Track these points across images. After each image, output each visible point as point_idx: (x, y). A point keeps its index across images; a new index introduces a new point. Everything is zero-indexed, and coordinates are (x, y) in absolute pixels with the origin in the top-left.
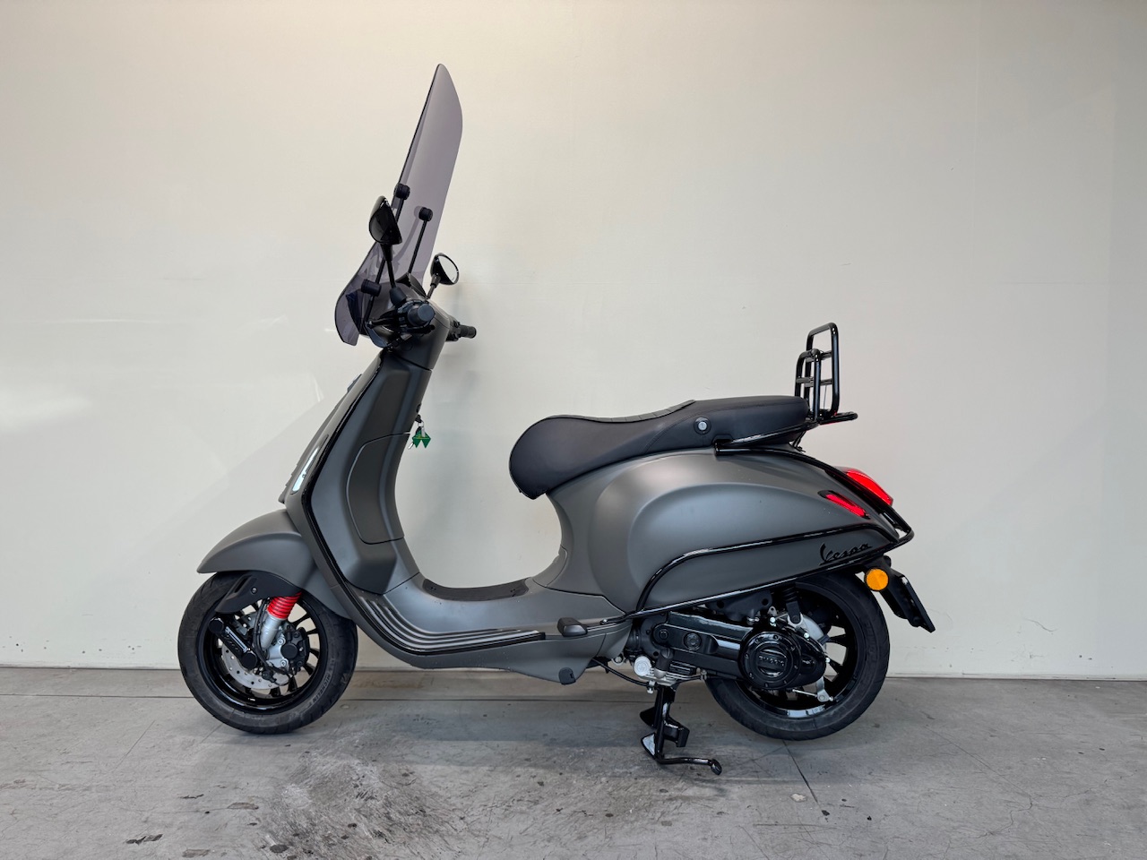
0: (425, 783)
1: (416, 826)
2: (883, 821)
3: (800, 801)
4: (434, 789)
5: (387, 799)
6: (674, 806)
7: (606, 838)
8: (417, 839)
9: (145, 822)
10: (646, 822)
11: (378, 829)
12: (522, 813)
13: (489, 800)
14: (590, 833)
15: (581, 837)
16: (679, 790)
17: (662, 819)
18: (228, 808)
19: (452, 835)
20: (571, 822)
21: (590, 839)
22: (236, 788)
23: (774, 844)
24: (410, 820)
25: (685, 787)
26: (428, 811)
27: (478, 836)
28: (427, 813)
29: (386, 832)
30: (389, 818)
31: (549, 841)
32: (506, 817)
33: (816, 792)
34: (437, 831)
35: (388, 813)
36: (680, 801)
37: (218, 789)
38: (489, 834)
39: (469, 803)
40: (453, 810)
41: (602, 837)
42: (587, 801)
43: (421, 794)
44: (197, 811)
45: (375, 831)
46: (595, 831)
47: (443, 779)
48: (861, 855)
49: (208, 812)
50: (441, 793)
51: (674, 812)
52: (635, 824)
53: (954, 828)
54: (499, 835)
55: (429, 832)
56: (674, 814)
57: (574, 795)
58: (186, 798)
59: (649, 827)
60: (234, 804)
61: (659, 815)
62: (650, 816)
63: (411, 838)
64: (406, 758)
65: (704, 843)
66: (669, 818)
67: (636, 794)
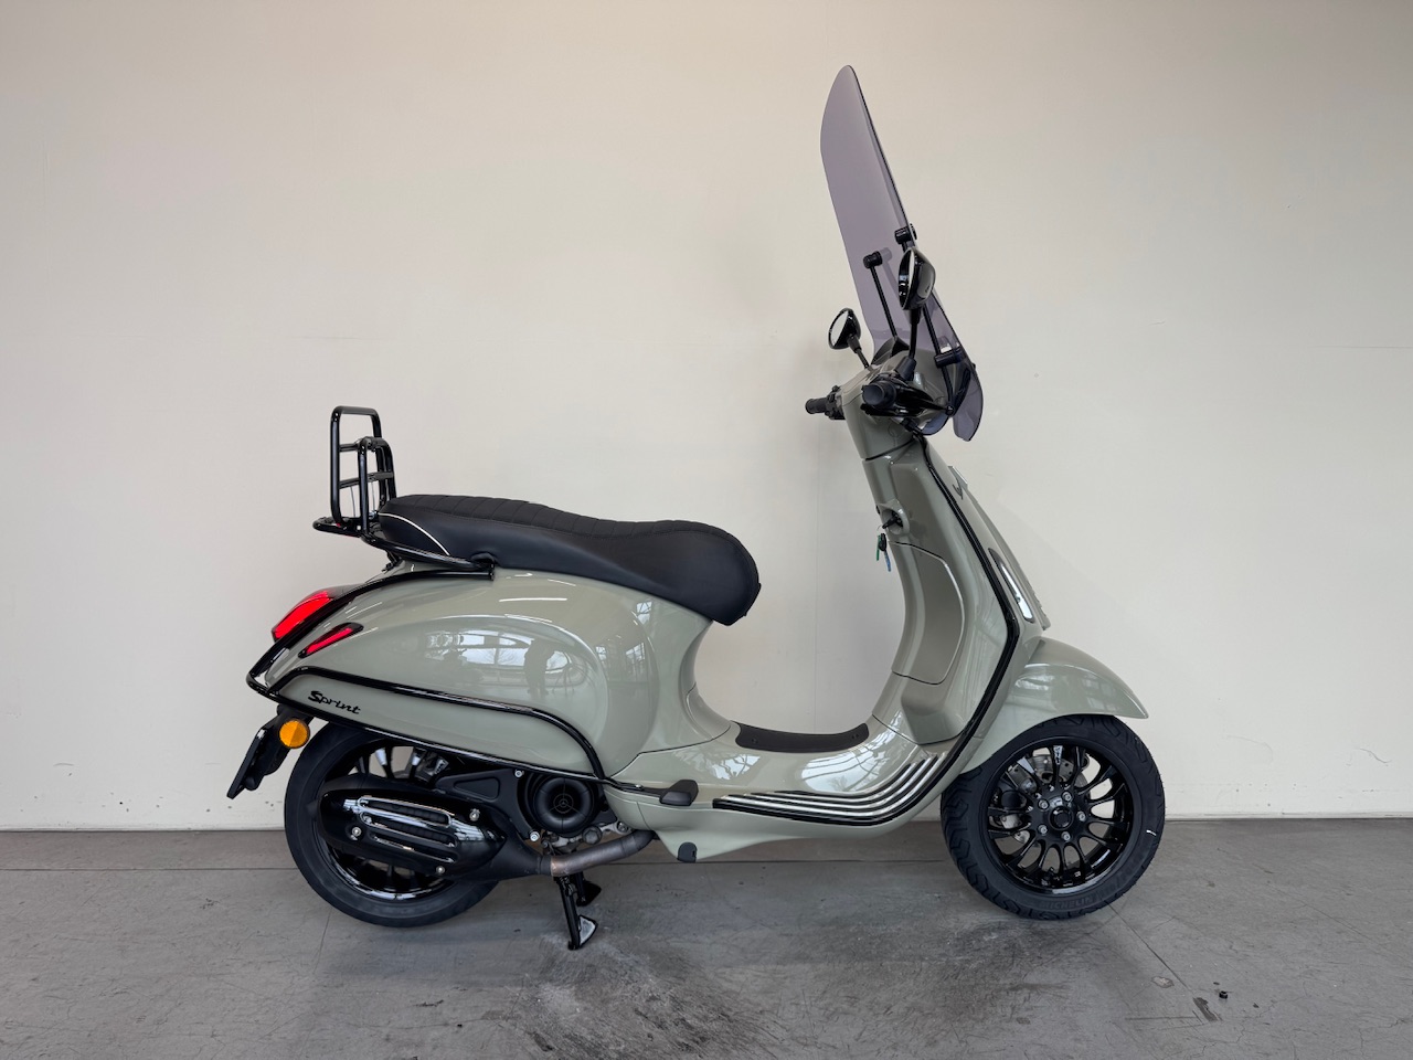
0: (711, 976)
1: (725, 1035)
2: (1273, 1010)
3: (1166, 986)
4: (726, 985)
5: (673, 999)
6: (1022, 997)
7: (961, 1042)
8: (735, 1052)
9: (387, 1040)
10: (997, 1020)
11: (681, 1040)
12: (846, 1014)
13: (797, 996)
14: (937, 1038)
15: (932, 1043)
16: (1019, 975)
17: (1015, 1016)
18: (482, 1018)
19: (773, 1045)
20: (909, 1023)
21: (942, 1043)
22: (481, 990)
23: (1162, 1044)
24: (715, 1026)
25: (1024, 972)
26: (729, 1013)
27: (806, 1045)
28: (732, 1018)
29: (691, 1044)
30: (690, 1027)
31: (895, 1049)
32: (828, 1018)
33: (1179, 974)
34: (754, 1039)
35: (683, 1020)
36: (1026, 991)
37: (457, 992)
38: (819, 1041)
39: (777, 1002)
40: (761, 1012)
41: (955, 1041)
42: (917, 995)
43: (711, 991)
44: (446, 1024)
45: (679, 1044)
46: (944, 1033)
47: (729, 969)
48: (1268, 1055)
49: (460, 1026)
50: (734, 988)
51: (1027, 1004)
52: (988, 1023)
53: (1356, 1014)
54: (832, 1044)
55: (747, 1043)
56: (1027, 1009)
57: (898, 986)
58: (425, 1005)
59: (1004, 1025)
60: (488, 1013)
61: (1009, 1010)
62: (999, 1010)
63: (725, 1050)
64: (672, 944)
65: (1079, 1045)
66: (1024, 1014)
67: (973, 983)
